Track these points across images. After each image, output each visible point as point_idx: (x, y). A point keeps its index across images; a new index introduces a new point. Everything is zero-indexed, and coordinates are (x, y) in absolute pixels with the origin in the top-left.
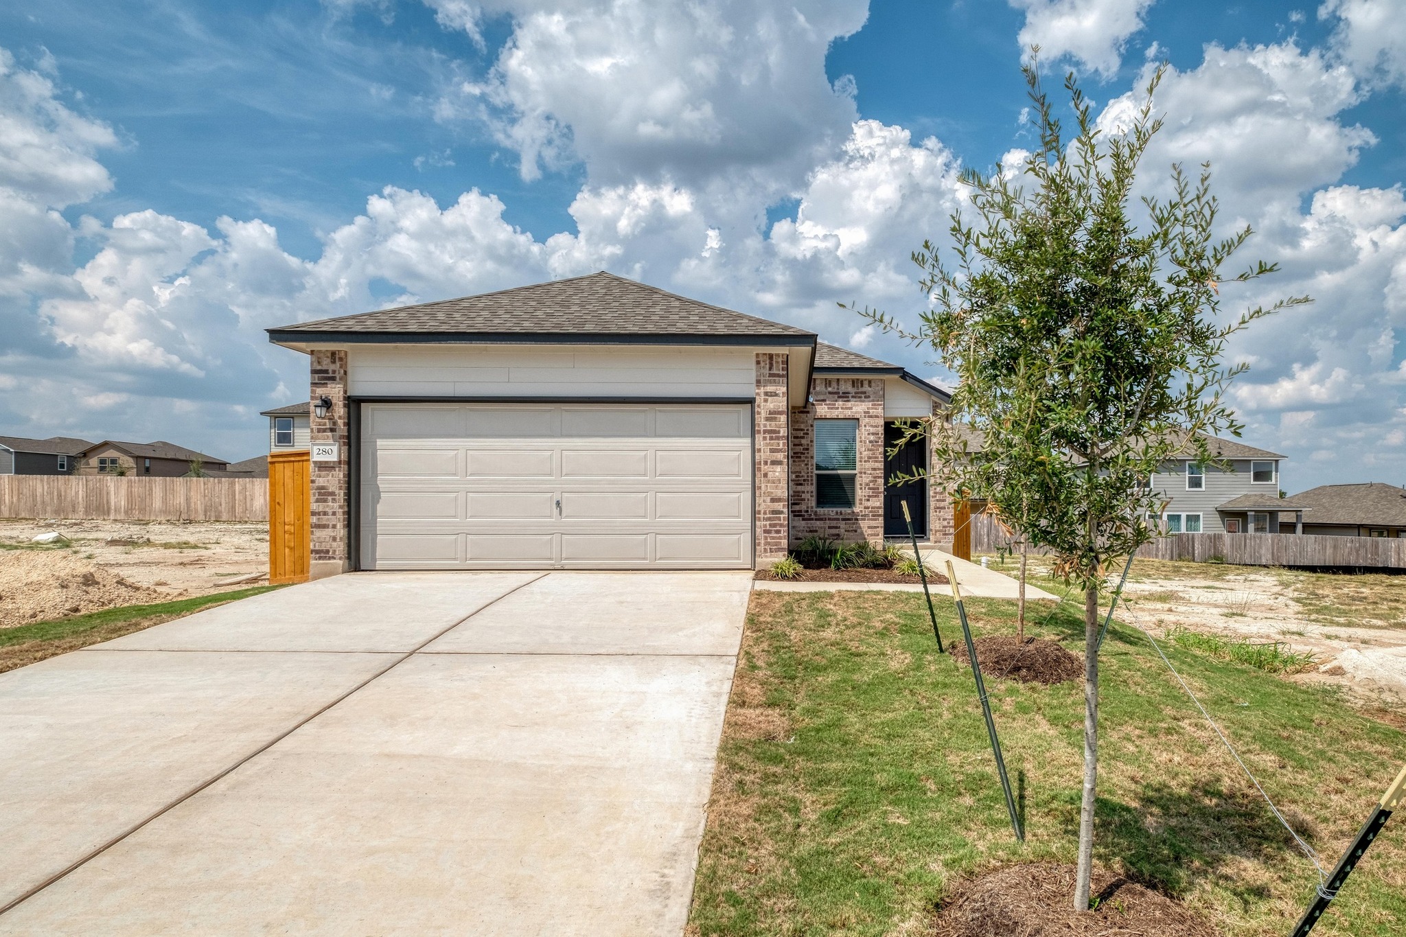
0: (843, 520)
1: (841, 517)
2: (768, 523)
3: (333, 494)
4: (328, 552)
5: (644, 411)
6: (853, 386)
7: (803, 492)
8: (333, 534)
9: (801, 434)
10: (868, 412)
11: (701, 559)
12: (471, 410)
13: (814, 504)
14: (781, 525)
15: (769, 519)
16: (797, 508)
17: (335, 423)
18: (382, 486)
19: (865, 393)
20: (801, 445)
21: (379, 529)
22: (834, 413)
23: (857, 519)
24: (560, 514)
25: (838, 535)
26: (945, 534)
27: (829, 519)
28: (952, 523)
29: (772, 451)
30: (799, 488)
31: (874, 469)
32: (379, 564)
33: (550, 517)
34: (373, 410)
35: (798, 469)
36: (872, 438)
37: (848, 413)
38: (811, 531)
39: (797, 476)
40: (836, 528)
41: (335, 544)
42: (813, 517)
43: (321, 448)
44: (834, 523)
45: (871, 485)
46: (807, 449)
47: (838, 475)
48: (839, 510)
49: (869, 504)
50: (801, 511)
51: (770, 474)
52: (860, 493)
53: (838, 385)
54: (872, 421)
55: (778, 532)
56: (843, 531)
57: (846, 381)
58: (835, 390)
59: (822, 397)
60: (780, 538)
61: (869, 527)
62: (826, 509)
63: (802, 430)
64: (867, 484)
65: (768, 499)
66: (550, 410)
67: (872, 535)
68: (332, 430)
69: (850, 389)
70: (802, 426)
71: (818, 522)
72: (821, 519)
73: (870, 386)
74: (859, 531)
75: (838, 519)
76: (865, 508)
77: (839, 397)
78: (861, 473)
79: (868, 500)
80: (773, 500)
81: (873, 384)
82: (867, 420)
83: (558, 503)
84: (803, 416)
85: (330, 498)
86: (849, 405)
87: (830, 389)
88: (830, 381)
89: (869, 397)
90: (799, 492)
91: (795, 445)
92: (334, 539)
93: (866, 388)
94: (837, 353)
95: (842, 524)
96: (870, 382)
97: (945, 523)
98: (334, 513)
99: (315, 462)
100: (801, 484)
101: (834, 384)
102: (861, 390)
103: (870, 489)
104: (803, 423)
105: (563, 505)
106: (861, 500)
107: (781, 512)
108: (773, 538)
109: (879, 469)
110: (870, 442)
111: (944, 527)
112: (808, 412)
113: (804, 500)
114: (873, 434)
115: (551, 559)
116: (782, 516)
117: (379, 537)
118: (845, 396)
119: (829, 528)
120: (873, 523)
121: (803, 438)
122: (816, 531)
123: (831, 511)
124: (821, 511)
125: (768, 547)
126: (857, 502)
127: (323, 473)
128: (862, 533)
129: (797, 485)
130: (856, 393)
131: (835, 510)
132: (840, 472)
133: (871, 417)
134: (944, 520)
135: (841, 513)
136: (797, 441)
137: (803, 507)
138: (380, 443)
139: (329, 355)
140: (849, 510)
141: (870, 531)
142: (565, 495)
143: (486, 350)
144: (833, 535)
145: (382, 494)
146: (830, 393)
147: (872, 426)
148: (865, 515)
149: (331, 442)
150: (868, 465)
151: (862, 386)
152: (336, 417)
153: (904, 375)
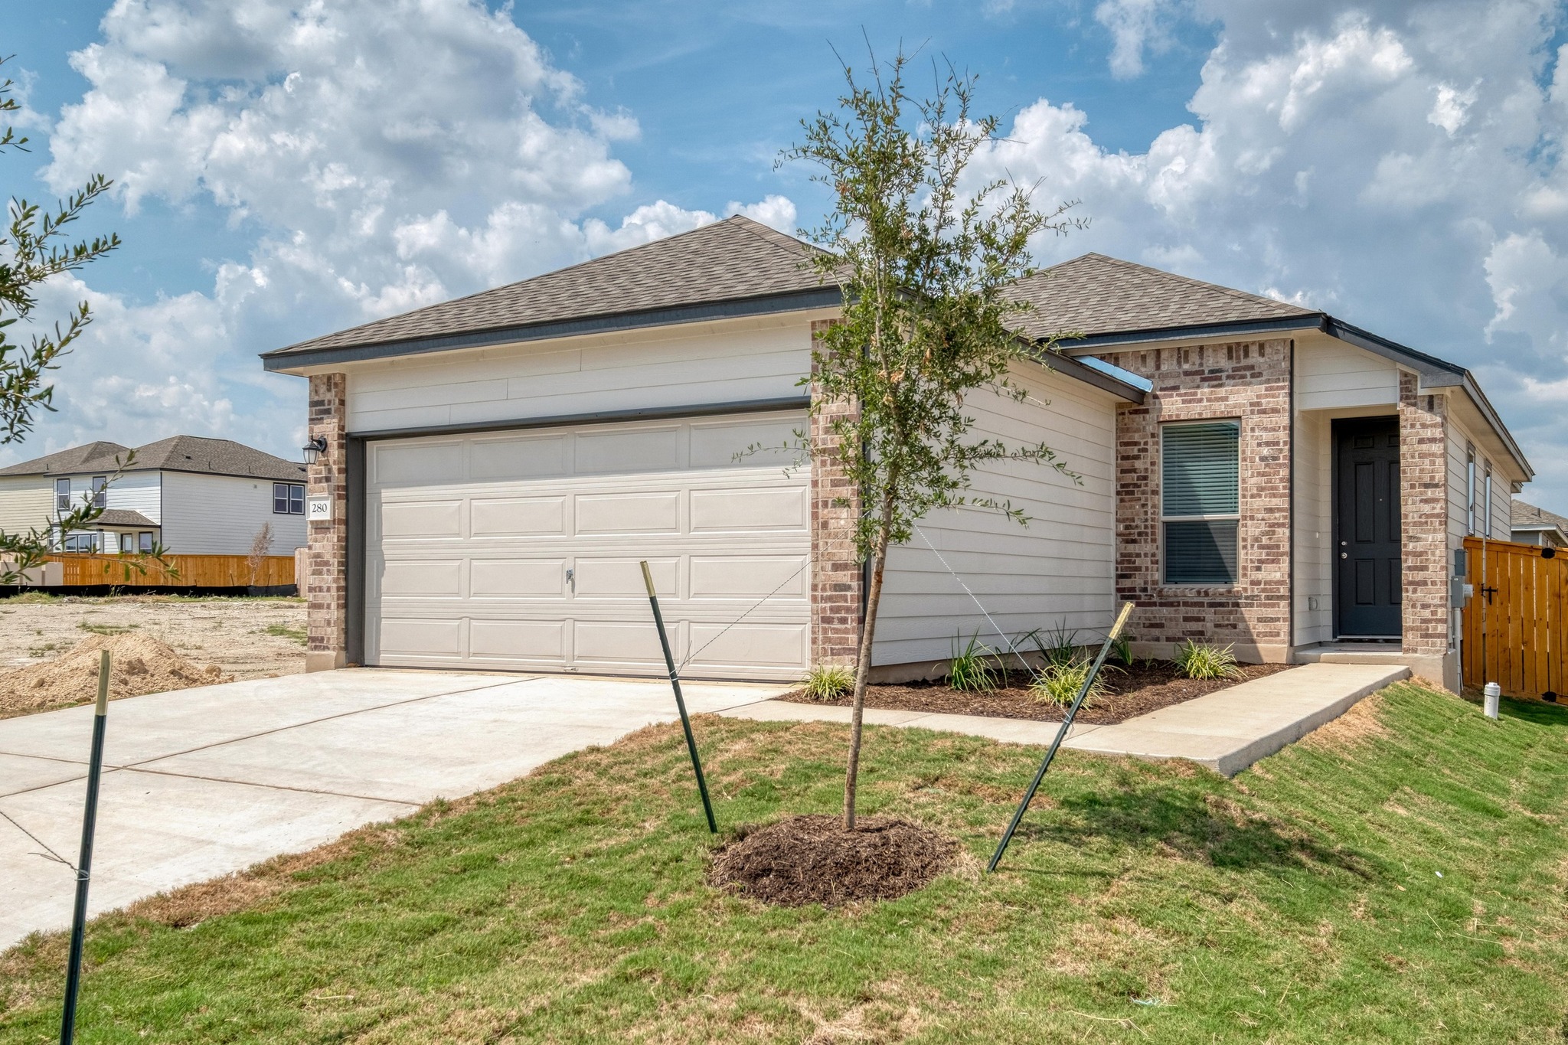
0: (1211, 605)
1: (1206, 600)
2: (828, 605)
3: (327, 563)
4: (322, 640)
5: (675, 429)
6: (1230, 357)
7: (1138, 555)
8: (327, 617)
9: (1135, 451)
10: (1259, 404)
11: (750, 663)
12: (476, 443)
13: (1158, 576)
14: (848, 610)
15: (830, 599)
16: (1127, 583)
17: (330, 471)
18: (387, 553)
19: (1252, 367)
20: (1134, 471)
21: (384, 610)
22: (1195, 410)
23: (1237, 605)
24: (573, 591)
25: (1202, 633)
26: (1427, 636)
27: (1186, 604)
28: (1441, 613)
29: (835, 484)
30: (1131, 548)
31: (1270, 510)
32: (384, 658)
33: (561, 594)
34: (378, 449)
35: (1128, 514)
36: (1265, 451)
37: (1220, 408)
38: (1152, 626)
39: (1127, 527)
40: (1198, 619)
41: (329, 630)
42: (1156, 599)
43: (317, 503)
44: (1194, 612)
45: (1265, 541)
46: (1145, 478)
47: (1205, 523)
48: (1204, 587)
49: (1259, 576)
50: (1133, 589)
51: (832, 523)
52: (1245, 556)
53: (1201, 357)
54: (1267, 420)
55: (843, 621)
56: (1209, 625)
57: (1216, 348)
58: (1196, 368)
59: (1171, 383)
60: (846, 631)
61: (1260, 620)
62: (1182, 586)
63: (1136, 444)
64: (1257, 539)
65: (829, 565)
66: (562, 437)
67: (1265, 634)
68: (328, 479)
69: (1223, 363)
70: (1137, 437)
71: (1165, 610)
72: (1171, 604)
73: (1262, 355)
74: (1241, 626)
75: (1201, 604)
76: (1253, 583)
77: (1204, 380)
78: (1245, 518)
79: (1258, 569)
80: (836, 567)
81: (1268, 350)
82: (1256, 418)
83: (570, 575)
84: (1138, 418)
85: (325, 569)
86: (1222, 392)
87: (1186, 367)
88: (1186, 353)
89: (1260, 374)
90: (1130, 555)
91: (1123, 471)
92: (329, 623)
93: (1254, 358)
94: (1211, 297)
95: (1209, 614)
96: (1262, 346)
97: (1427, 614)
98: (329, 589)
99: (312, 522)
100: (1134, 541)
101: (1194, 357)
102: (1244, 362)
103: (1261, 547)
104: (1137, 431)
105: (577, 577)
106: (1245, 568)
107: (848, 588)
108: (837, 631)
109: (1279, 510)
110: (1262, 459)
111: (1424, 621)
112: (1146, 411)
113: (1139, 569)
114: (1268, 444)
115: (561, 657)
116: (849, 593)
117: (384, 622)
118: (1214, 377)
119: (1186, 619)
120: (1269, 612)
121: (1137, 457)
122: (1161, 626)
123: (1188, 590)
124: (1171, 589)
125: (828, 646)
126: (1240, 572)
127: (319, 536)
128: (1247, 631)
129: (1127, 542)
130: (1235, 369)
131: (1198, 586)
132: (1207, 517)
133: (1264, 412)
134: (1424, 606)
135: (1206, 594)
136: (1127, 464)
137: (1138, 582)
138: (386, 494)
139: (325, 380)
140: (1222, 588)
141: (1262, 627)
142: (579, 562)
143: (483, 355)
144: (1192, 633)
145: (387, 564)
146: (1187, 373)
147: (1266, 429)
148: (1252, 597)
149: (326, 494)
150: (1258, 503)
151: (1246, 355)
152: (331, 462)
153: (1329, 325)
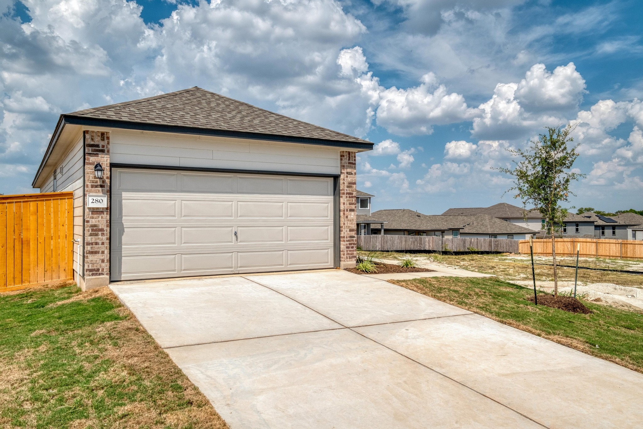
2: (348, 243)
3: (102, 230)
4: (98, 270)
5: (282, 179)
8: (102, 258)
12: (184, 175)
14: (354, 244)
15: (349, 241)
17: (104, 182)
18: (125, 224)
21: (124, 253)
24: (237, 240)
29: (350, 204)
32: (124, 276)
33: (231, 242)
34: (120, 172)
41: (103, 265)
43: (95, 198)
51: (349, 216)
55: (352, 247)
60: (353, 251)
65: (348, 230)
66: (231, 177)
68: (102, 186)
80: (351, 230)
83: (236, 234)
85: (100, 233)
92: (103, 261)
98: (103, 244)
99: (89, 208)
105: (238, 235)
107: (354, 237)
108: (350, 251)
115: (231, 268)
116: (354, 239)
117: (123, 258)
125: (348, 256)
127: (95, 216)
138: (125, 195)
139: (100, 134)
142: (240, 228)
143: (199, 138)
145: (125, 230)
149: (101, 194)
152: (105, 178)
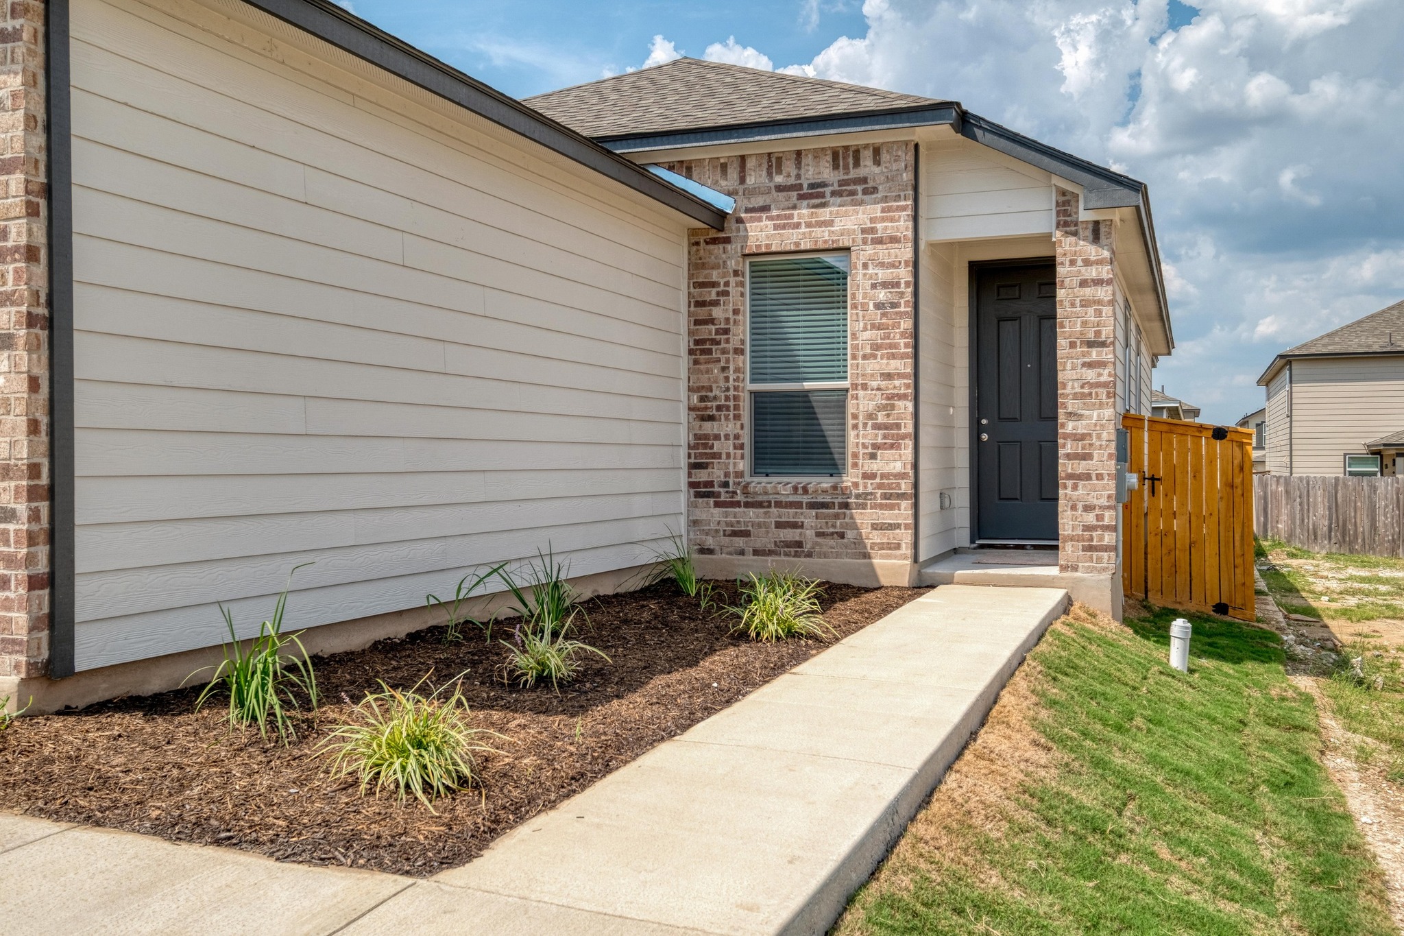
0: (812, 506)
1: (805, 499)
6: (836, 166)
7: (717, 437)
9: (712, 294)
10: (873, 230)
13: (743, 465)
16: (702, 475)
19: (864, 180)
20: (712, 321)
22: (790, 239)
23: (846, 506)
25: (799, 544)
26: (1091, 548)
27: (779, 504)
28: (1109, 517)
30: (708, 427)
31: (888, 376)
35: (704, 380)
36: (882, 295)
37: (823, 236)
38: (735, 534)
39: (702, 399)
40: (794, 525)
42: (740, 497)
44: (788, 515)
45: (881, 418)
46: (726, 331)
47: (805, 394)
48: (804, 480)
49: (875, 466)
50: (710, 484)
52: (856, 439)
53: (798, 164)
54: (886, 253)
56: (810, 533)
57: (817, 154)
58: (792, 181)
59: (759, 201)
61: (875, 527)
62: (775, 479)
63: (714, 285)
64: (871, 416)
67: (882, 546)
69: (826, 173)
70: (715, 276)
71: (751, 512)
72: (760, 505)
73: (877, 162)
74: (850, 534)
75: (798, 505)
76: (866, 476)
77: (801, 197)
78: (855, 386)
79: (873, 456)
81: (885, 157)
82: (870, 250)
84: (717, 249)
86: (825, 214)
87: (779, 179)
88: (779, 160)
89: (875, 190)
90: (706, 437)
91: (697, 322)
93: (867, 168)
95: (809, 518)
96: (877, 151)
97: (1090, 518)
100: (711, 418)
101: (789, 166)
102: (854, 174)
103: (877, 427)
104: (716, 267)
106: (855, 455)
109: (901, 376)
110: (878, 306)
111: (1088, 528)
112: (727, 240)
113: (717, 456)
114: (885, 285)
118: (814, 194)
119: (779, 525)
120: (887, 516)
121: (715, 303)
122: (746, 534)
123: (781, 485)
124: (760, 484)
126: (850, 461)
128: (859, 542)
129: (702, 419)
130: (842, 183)
131: (794, 480)
132: (808, 385)
133: (879, 241)
134: (1088, 508)
135: (805, 490)
136: (702, 313)
137: (716, 474)
140: (826, 483)
141: (875, 537)
144: (788, 544)
146: (780, 188)
147: (882, 265)
148: (865, 495)
150: (872, 366)
151: (857, 163)
153: (965, 122)
